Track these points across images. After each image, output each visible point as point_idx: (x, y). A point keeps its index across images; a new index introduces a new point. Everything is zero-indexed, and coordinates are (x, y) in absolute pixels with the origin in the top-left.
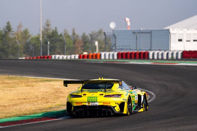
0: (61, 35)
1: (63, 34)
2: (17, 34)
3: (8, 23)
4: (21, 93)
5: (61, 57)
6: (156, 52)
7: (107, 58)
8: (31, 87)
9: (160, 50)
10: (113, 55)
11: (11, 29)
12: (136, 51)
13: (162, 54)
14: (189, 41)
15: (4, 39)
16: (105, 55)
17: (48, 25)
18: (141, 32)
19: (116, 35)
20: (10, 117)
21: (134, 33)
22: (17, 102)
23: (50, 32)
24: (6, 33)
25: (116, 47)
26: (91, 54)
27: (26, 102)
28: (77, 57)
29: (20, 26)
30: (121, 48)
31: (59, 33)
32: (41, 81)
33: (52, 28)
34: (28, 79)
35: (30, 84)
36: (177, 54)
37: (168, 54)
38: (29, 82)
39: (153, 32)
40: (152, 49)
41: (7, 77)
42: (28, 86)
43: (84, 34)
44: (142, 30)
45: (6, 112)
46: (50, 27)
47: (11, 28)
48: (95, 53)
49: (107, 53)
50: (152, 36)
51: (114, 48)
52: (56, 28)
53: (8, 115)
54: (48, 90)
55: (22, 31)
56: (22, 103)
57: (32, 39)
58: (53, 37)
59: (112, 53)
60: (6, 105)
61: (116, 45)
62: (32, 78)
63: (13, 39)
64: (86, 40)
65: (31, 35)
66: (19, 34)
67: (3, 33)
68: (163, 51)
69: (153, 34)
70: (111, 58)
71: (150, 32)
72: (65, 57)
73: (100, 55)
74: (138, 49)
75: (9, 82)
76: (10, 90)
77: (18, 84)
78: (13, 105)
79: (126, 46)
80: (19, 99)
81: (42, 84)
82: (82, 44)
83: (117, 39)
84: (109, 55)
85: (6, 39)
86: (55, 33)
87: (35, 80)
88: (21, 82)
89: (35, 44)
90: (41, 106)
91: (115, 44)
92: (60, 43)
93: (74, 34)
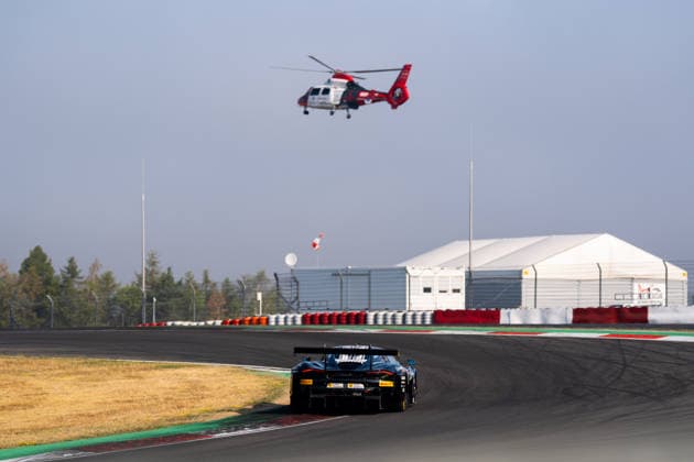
0: (180, 283)
1: (184, 282)
2: (90, 283)
3: (71, 261)
4: (119, 391)
5: (186, 324)
6: (382, 313)
7: (282, 323)
8: (137, 380)
9: (387, 309)
10: (294, 320)
11: (77, 273)
12: (340, 312)
13: (394, 317)
14: (445, 292)
15: (63, 293)
16: (277, 319)
17: (153, 264)
18: (348, 274)
19: (298, 279)
20: (108, 434)
21: (336, 274)
22: (116, 407)
23: (157, 277)
24: (66, 280)
25: (298, 305)
26: (249, 318)
27: (135, 408)
28: (219, 323)
29: (95, 267)
30: (310, 304)
31: (176, 281)
32: (156, 368)
33: (162, 269)
34: (128, 365)
35: (133, 373)
36: (423, 316)
37: (404, 316)
38: (130, 370)
39: (372, 273)
40: (373, 307)
41: (83, 361)
42: (130, 377)
43: (227, 281)
44: (352, 270)
45: (96, 425)
46: (156, 269)
47: (77, 270)
48: (257, 316)
49: (282, 317)
50: (372, 281)
51: (295, 306)
52: (169, 269)
53: (103, 431)
54: (174, 385)
55: (100, 277)
56: (125, 410)
57: (122, 291)
58: (163, 288)
59: (291, 316)
60: (93, 412)
61: (300, 299)
62: (135, 363)
63: (80, 293)
64: (231, 294)
65: (119, 284)
66: (94, 282)
67: (61, 281)
68: (395, 312)
69: (372, 276)
70: (290, 323)
71: (368, 274)
72: (195, 324)
73: (268, 320)
74: (344, 306)
75: (89, 369)
76: (95, 386)
77: (109, 374)
78: (108, 414)
79: (320, 301)
80: (118, 402)
81: (158, 373)
82: (224, 303)
83: (300, 287)
84: (286, 319)
85: (66, 294)
86: (167, 279)
87: (143, 366)
88: (115, 370)
89: (127, 303)
90: (168, 413)
91: (297, 298)
92: (179, 299)
93: (206, 281)
